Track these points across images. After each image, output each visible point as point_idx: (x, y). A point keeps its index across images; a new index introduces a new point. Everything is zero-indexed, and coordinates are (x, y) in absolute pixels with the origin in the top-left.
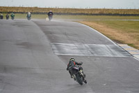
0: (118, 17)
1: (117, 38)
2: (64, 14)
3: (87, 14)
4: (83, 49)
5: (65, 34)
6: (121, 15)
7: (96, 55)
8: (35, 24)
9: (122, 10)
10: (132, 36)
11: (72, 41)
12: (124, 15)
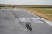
0: (40, 8)
1: (40, 16)
2: (20, 7)
3: (29, 7)
4: (27, 20)
5: (21, 14)
6: (42, 8)
7: (32, 22)
8: (9, 11)
9: (42, 6)
10: (46, 15)
11: (23, 17)
12: (43, 8)
